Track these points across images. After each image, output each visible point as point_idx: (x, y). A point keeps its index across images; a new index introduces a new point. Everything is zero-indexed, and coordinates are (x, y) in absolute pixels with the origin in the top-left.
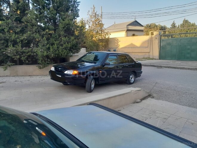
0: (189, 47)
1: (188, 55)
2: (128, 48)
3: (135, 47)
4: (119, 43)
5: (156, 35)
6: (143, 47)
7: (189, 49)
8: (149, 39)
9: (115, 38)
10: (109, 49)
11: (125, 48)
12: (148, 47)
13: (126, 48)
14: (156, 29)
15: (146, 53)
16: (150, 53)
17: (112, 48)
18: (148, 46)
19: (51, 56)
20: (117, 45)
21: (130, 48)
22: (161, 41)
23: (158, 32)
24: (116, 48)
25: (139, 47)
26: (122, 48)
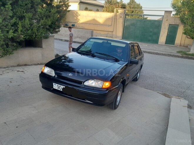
0: (151, 30)
1: (150, 38)
2: (89, 24)
3: (97, 24)
4: (79, 17)
5: (120, 14)
6: (106, 25)
7: (151, 32)
8: (113, 17)
9: (74, 10)
10: (67, 23)
11: (85, 23)
12: (111, 26)
13: (87, 24)
14: (117, 6)
15: (109, 33)
16: (113, 33)
17: (70, 22)
18: (112, 24)
19: (19, 37)
20: (76, 20)
21: (91, 24)
22: (125, 20)
23: (123, 11)
24: (74, 23)
25: (102, 25)
26: (82, 23)
